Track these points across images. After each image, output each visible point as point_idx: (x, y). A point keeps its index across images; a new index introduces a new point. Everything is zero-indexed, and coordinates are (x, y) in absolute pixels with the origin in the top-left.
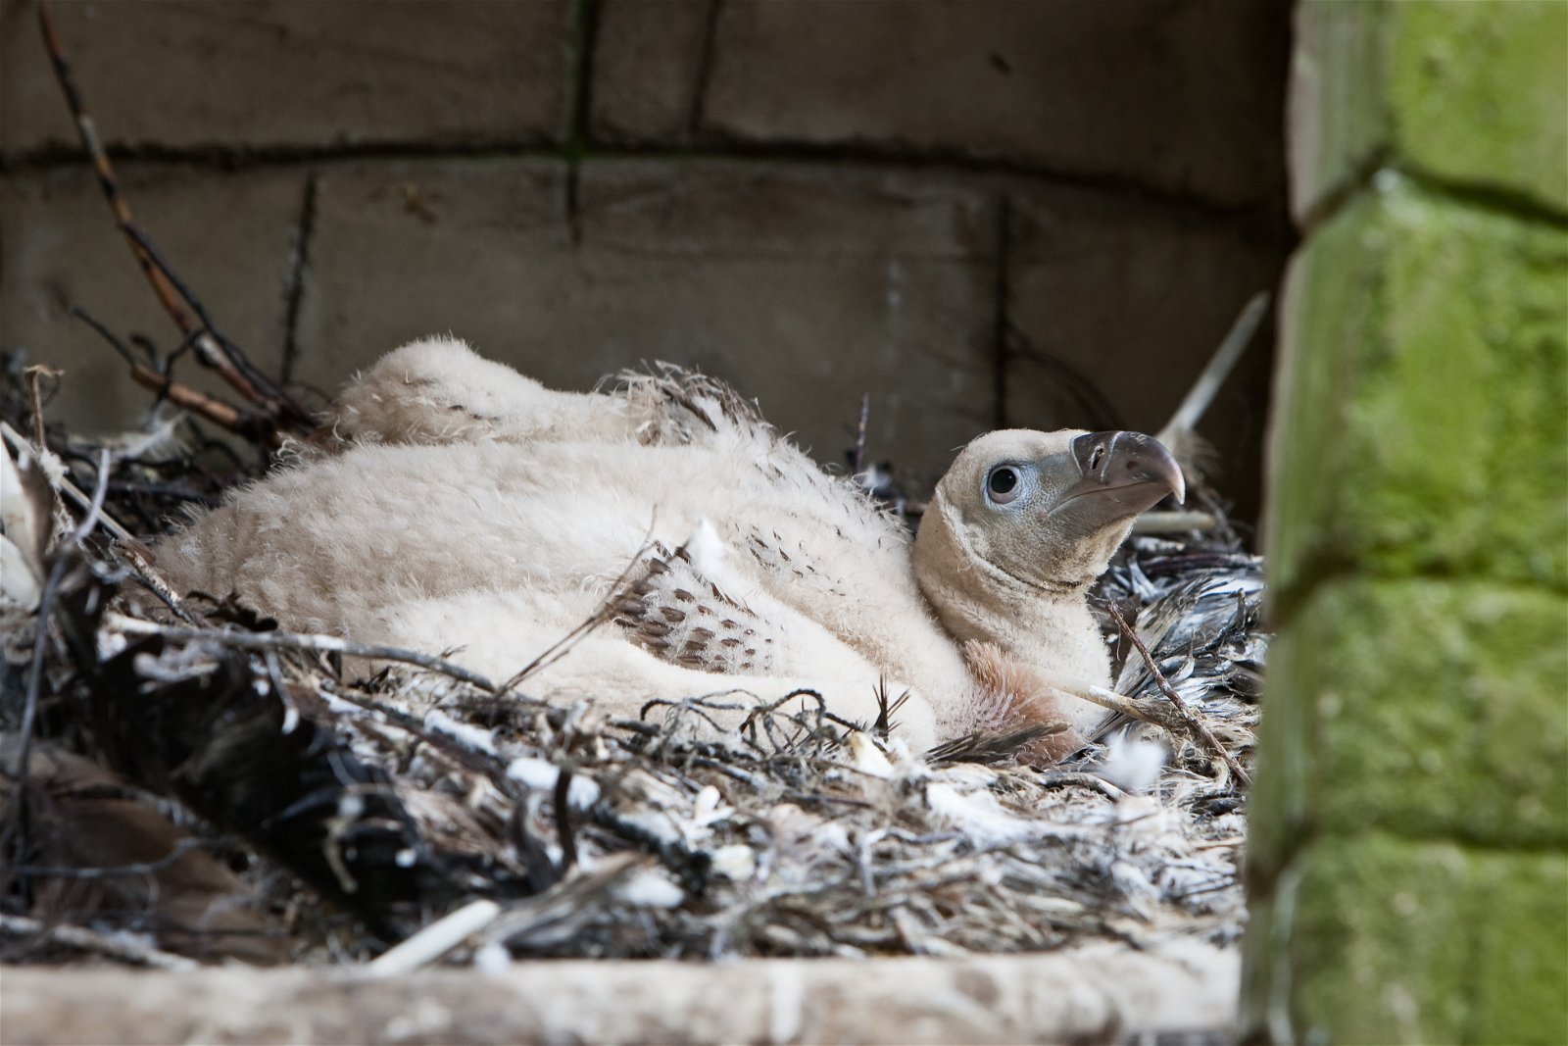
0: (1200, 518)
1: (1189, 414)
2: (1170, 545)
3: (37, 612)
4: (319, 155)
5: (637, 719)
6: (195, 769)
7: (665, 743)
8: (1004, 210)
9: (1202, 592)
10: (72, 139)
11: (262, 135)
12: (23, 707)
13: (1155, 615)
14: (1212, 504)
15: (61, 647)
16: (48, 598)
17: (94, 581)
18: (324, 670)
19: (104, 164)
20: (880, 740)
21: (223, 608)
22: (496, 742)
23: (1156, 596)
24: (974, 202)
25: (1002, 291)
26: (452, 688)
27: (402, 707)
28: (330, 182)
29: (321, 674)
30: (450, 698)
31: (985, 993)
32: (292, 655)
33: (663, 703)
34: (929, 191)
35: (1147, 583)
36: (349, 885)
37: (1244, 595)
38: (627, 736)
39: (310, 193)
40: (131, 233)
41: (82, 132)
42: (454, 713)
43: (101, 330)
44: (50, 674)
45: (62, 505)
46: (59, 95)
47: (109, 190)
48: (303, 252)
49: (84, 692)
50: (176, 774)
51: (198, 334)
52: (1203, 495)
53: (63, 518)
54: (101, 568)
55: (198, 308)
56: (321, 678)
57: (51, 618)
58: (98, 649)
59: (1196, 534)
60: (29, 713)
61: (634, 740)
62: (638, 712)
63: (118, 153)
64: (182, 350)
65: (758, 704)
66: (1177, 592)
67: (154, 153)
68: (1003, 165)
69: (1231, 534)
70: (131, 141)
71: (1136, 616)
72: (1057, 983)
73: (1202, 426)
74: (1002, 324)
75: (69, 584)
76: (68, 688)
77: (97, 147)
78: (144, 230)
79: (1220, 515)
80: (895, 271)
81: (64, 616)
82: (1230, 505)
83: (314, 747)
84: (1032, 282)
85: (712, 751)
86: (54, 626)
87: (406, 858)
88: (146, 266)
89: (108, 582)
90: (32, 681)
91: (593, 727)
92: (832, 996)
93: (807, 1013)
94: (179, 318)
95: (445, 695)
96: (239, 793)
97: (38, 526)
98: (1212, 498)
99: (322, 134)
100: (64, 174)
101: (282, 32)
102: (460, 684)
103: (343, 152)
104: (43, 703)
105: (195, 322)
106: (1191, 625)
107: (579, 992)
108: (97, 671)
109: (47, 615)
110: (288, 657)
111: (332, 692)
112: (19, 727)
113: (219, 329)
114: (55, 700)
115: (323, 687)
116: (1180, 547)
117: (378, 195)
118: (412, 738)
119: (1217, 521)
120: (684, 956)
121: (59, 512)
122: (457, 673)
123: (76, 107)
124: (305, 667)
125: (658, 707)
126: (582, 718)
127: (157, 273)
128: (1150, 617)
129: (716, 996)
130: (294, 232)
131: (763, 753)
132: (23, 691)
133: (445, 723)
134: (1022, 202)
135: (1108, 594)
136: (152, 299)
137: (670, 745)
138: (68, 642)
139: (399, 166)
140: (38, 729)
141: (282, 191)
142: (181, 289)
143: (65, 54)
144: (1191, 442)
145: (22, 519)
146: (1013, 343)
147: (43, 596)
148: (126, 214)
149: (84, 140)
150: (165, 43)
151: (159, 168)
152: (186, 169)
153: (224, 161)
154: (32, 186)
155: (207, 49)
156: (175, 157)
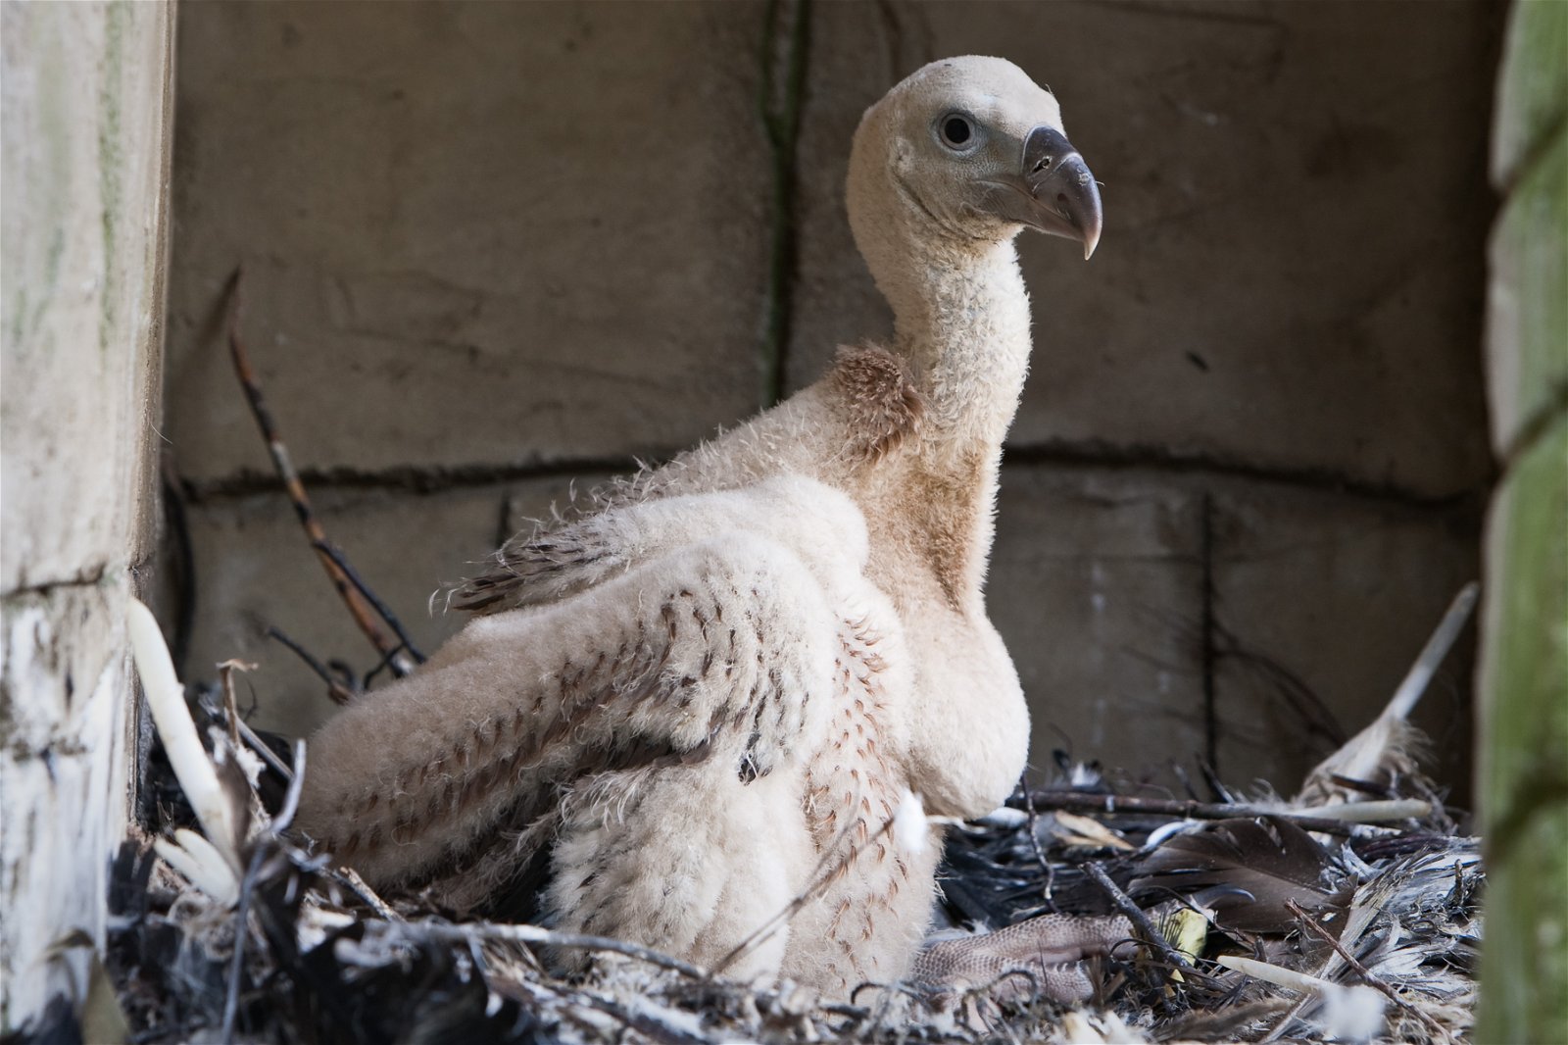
0: (1416, 805)
1: (1401, 704)
2: (1387, 831)
3: (236, 908)
4: (511, 474)
5: (848, 1003)
7: (876, 1026)
8: (1207, 508)
9: (1418, 867)
10: (267, 468)
11: (455, 457)
12: (224, 1004)
13: (1371, 892)
14: (1428, 792)
15: (262, 943)
16: (247, 891)
17: (293, 869)
18: (529, 965)
19: (297, 488)
20: (1097, 1022)
21: (424, 908)
22: (704, 1027)
23: (1371, 874)
24: (1176, 502)
25: (1208, 590)
26: (658, 976)
27: (608, 997)
28: (524, 499)
29: (525, 967)
30: (657, 986)
32: (495, 948)
33: (873, 986)
34: (1130, 492)
35: (1362, 864)
37: (1461, 867)
38: (837, 1021)
39: (505, 511)
40: (322, 548)
41: (275, 458)
42: (661, 1000)
43: (298, 650)
44: (251, 969)
45: (260, 803)
46: (253, 423)
47: (302, 513)
49: (286, 986)
51: (395, 651)
52: (1419, 784)
53: (261, 816)
54: (299, 856)
55: (394, 625)
56: (525, 971)
57: (251, 914)
58: (298, 941)
59: (1413, 821)
60: (231, 1008)
61: (845, 1025)
62: (848, 994)
63: (312, 479)
64: (380, 669)
65: (970, 986)
66: (1393, 870)
67: (348, 479)
68: (1203, 463)
69: (1448, 821)
70: (324, 467)
71: (1353, 894)
73: (1415, 715)
74: (1209, 623)
75: (266, 872)
76: (270, 982)
77: (290, 472)
78: (337, 546)
79: (1436, 802)
80: (1098, 573)
81: (264, 909)
82: (1446, 792)
83: (518, 1029)
84: (1236, 581)
85: (924, 1033)
86: (254, 921)
88: (342, 588)
89: (307, 870)
90: (233, 977)
91: (802, 1007)
94: (376, 639)
95: (650, 984)
97: (235, 820)
98: (1428, 786)
99: (517, 454)
100: (258, 502)
101: (473, 352)
102: (666, 973)
103: (537, 471)
104: (245, 999)
105: (392, 641)
106: (1406, 898)
108: (298, 964)
109: (247, 911)
110: (490, 949)
111: (537, 983)
112: (221, 1024)
113: (414, 646)
114: (256, 995)
115: (527, 979)
116: (1397, 832)
118: (618, 1025)
119: (1434, 808)
121: (257, 810)
122: (662, 960)
123: (268, 434)
124: (509, 959)
125: (868, 991)
126: (790, 998)
127: (354, 593)
128: (1367, 894)
131: (975, 1034)
132: (224, 988)
133: (654, 1010)
134: (1225, 500)
135: (1327, 877)
136: (349, 625)
137: (881, 1028)
138: (269, 937)
140: (240, 1025)
141: (476, 511)
142: (377, 605)
143: (256, 382)
144: (1404, 731)
145: (219, 815)
146: (1220, 642)
147: (242, 891)
148: (319, 534)
149: (278, 465)
150: (356, 368)
151: (353, 493)
152: (380, 493)
153: (419, 484)
154: (225, 516)
155: (398, 373)
156: (368, 481)
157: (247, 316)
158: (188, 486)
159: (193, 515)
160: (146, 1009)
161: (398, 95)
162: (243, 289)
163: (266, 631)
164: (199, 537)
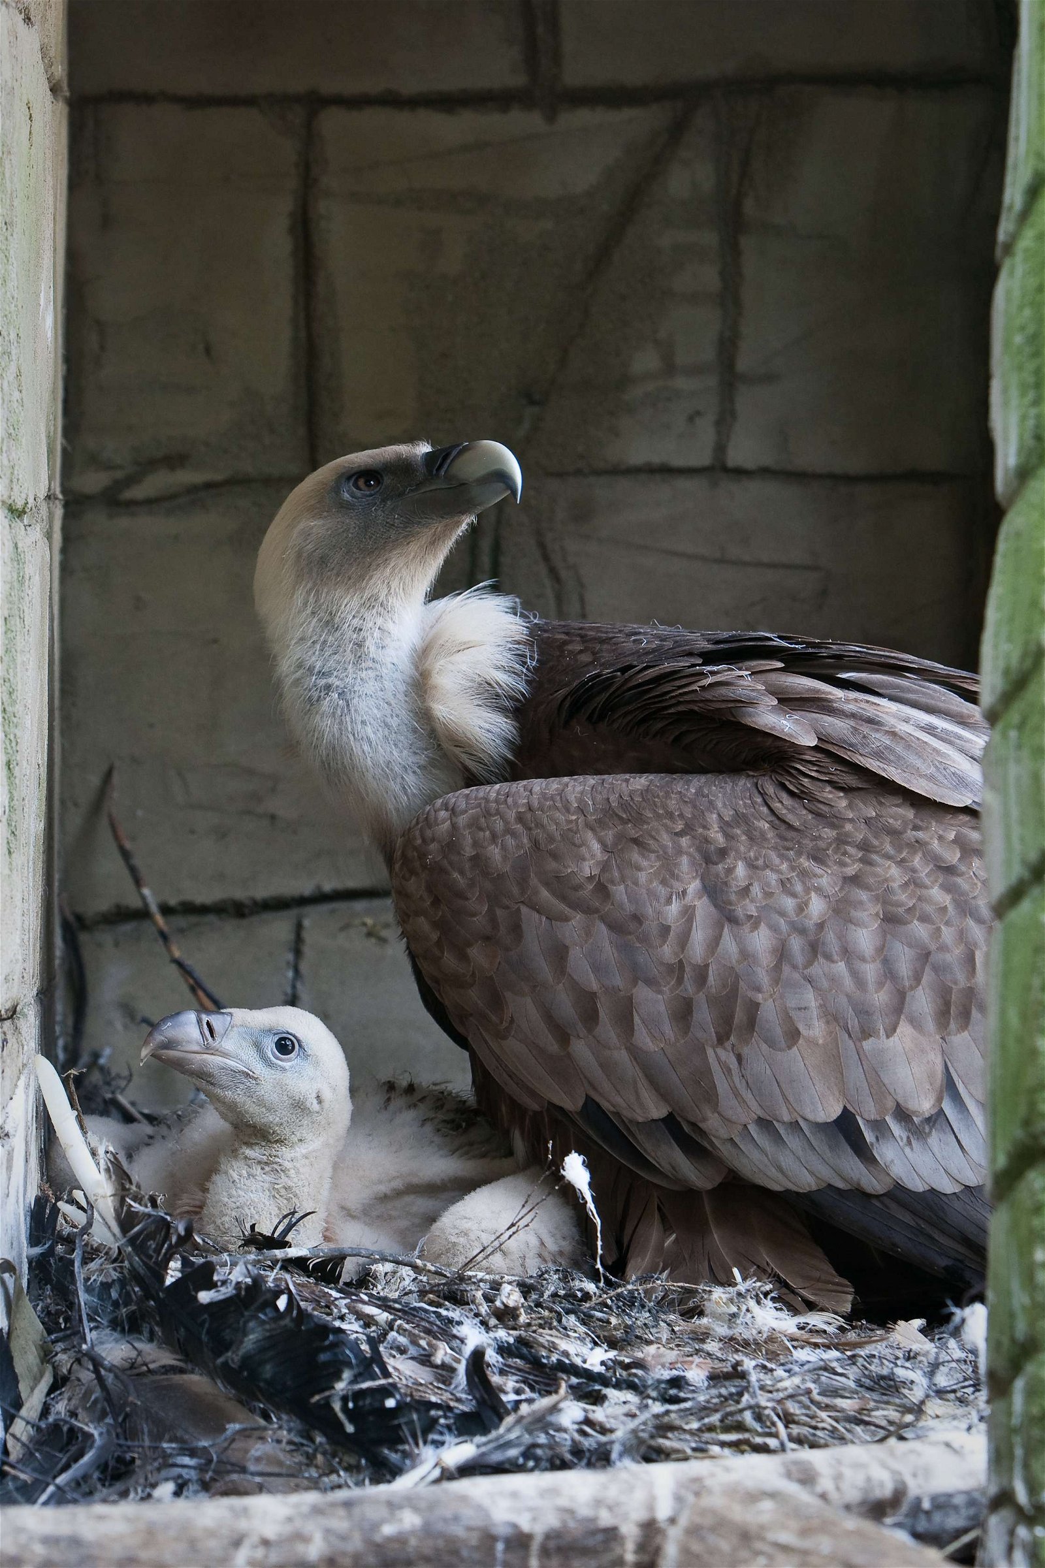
4: (302, 901)
6: (233, 1357)
10: (134, 903)
11: (262, 891)
19: (158, 918)
28: (312, 918)
31: (807, 1478)
36: (350, 1429)
39: (299, 927)
40: (180, 964)
41: (143, 898)
46: (126, 873)
47: (164, 936)
48: (297, 971)
50: (220, 1361)
58: (163, 1279)
63: (166, 910)
67: (190, 909)
70: (173, 902)
72: (858, 1466)
77: (154, 908)
78: (188, 962)
87: (390, 1403)
88: (193, 990)
92: (697, 1486)
93: (679, 1499)
96: (268, 1371)
99: (306, 888)
100: (127, 927)
101: (273, 817)
103: (321, 898)
107: (515, 1495)
108: (163, 1295)
117: (345, 927)
120: (590, 1465)
123: (138, 881)
126: (508, 1296)
127: (201, 993)
129: (613, 1493)
130: (290, 957)
139: (359, 906)
141: (279, 928)
143: (128, 845)
148: (177, 954)
149: (146, 905)
150: (192, 832)
151: (193, 919)
152: (211, 918)
153: (238, 910)
154: (106, 937)
155: (221, 834)
156: (203, 910)
157: (118, 798)
158: (79, 918)
159: (83, 937)
160: (58, 1313)
161: (215, 641)
162: (116, 779)
163: (139, 1018)
164: (87, 954)
